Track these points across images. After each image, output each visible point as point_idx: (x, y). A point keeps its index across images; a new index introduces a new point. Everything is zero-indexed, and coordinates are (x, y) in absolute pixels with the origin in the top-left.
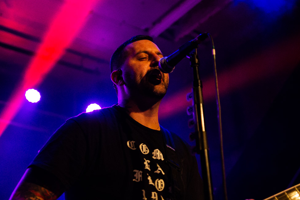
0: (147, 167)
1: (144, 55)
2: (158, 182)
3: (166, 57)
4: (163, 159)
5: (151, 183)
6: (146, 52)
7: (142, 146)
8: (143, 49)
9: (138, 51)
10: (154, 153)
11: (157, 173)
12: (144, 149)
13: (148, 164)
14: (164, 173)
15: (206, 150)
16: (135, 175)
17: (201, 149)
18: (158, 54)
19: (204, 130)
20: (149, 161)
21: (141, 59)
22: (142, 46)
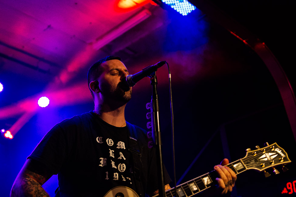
0: (112, 155)
1: (116, 72)
2: (120, 166)
3: (131, 75)
4: (125, 148)
5: (114, 166)
6: (117, 70)
7: (108, 140)
8: (115, 67)
9: (112, 68)
10: (118, 144)
11: (120, 159)
12: (110, 142)
13: (113, 153)
14: (125, 159)
15: (160, 145)
16: (101, 162)
17: (157, 144)
18: (126, 71)
19: (159, 131)
20: (113, 151)
21: (113, 74)
22: (114, 64)
